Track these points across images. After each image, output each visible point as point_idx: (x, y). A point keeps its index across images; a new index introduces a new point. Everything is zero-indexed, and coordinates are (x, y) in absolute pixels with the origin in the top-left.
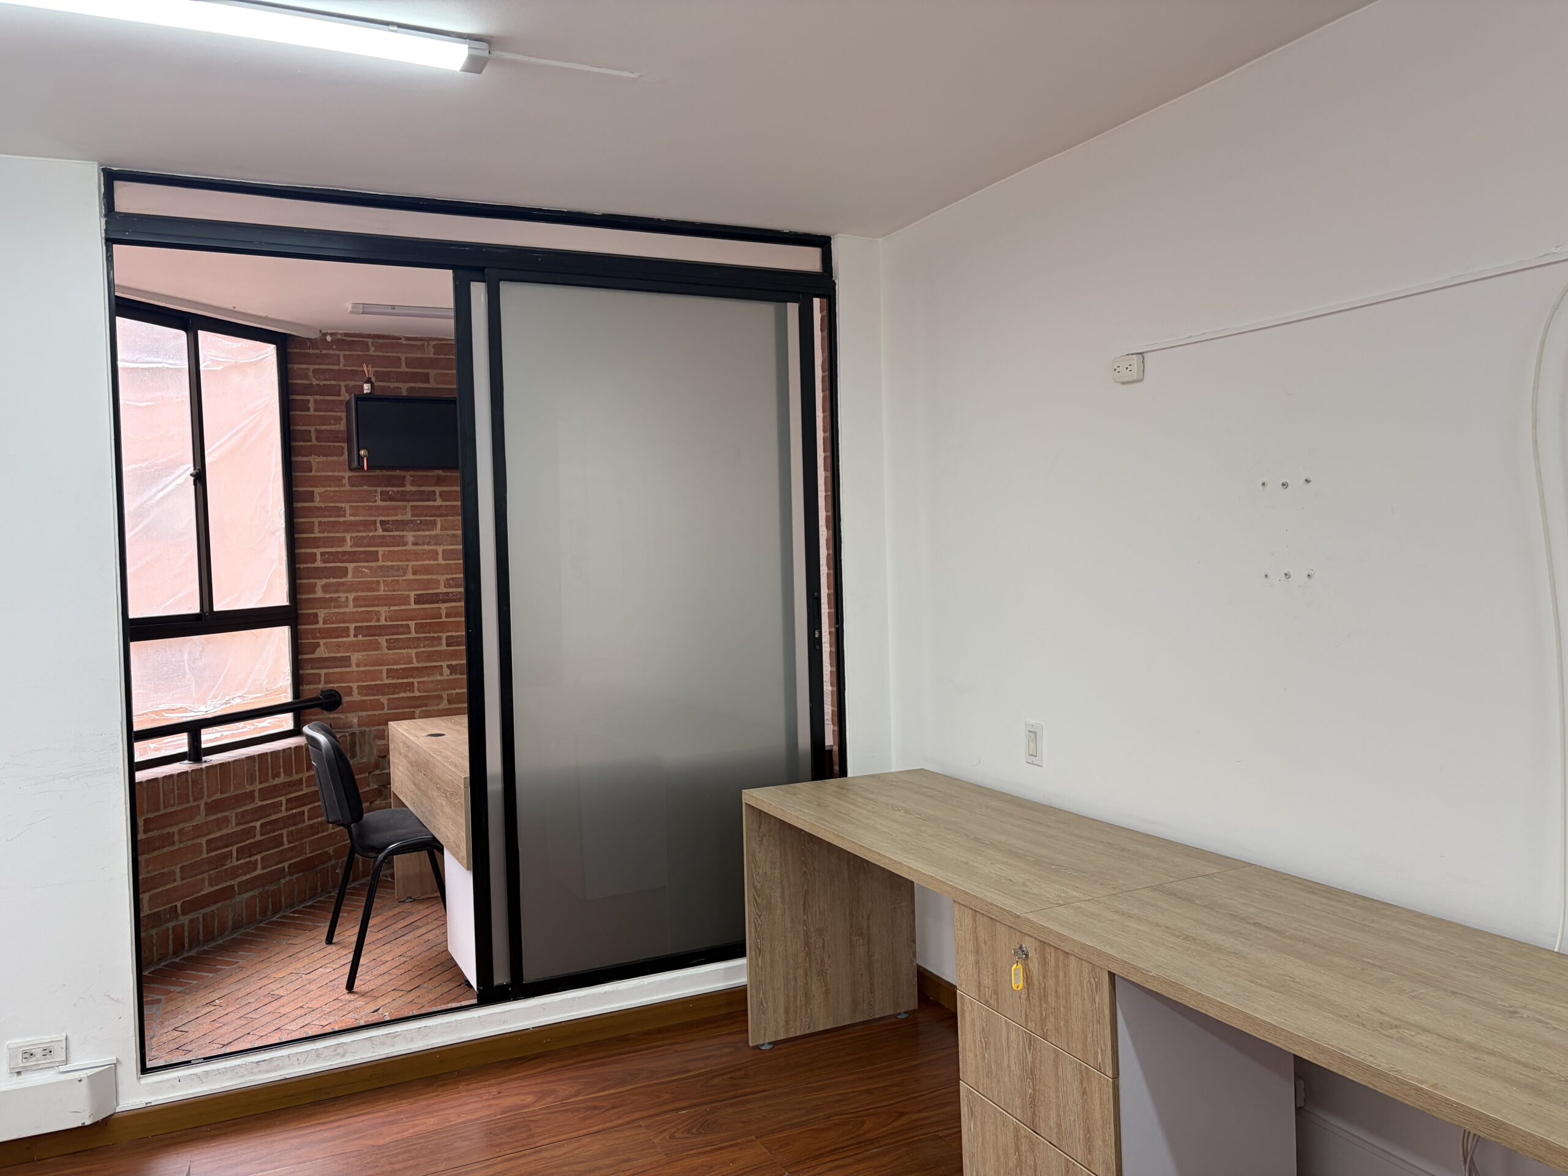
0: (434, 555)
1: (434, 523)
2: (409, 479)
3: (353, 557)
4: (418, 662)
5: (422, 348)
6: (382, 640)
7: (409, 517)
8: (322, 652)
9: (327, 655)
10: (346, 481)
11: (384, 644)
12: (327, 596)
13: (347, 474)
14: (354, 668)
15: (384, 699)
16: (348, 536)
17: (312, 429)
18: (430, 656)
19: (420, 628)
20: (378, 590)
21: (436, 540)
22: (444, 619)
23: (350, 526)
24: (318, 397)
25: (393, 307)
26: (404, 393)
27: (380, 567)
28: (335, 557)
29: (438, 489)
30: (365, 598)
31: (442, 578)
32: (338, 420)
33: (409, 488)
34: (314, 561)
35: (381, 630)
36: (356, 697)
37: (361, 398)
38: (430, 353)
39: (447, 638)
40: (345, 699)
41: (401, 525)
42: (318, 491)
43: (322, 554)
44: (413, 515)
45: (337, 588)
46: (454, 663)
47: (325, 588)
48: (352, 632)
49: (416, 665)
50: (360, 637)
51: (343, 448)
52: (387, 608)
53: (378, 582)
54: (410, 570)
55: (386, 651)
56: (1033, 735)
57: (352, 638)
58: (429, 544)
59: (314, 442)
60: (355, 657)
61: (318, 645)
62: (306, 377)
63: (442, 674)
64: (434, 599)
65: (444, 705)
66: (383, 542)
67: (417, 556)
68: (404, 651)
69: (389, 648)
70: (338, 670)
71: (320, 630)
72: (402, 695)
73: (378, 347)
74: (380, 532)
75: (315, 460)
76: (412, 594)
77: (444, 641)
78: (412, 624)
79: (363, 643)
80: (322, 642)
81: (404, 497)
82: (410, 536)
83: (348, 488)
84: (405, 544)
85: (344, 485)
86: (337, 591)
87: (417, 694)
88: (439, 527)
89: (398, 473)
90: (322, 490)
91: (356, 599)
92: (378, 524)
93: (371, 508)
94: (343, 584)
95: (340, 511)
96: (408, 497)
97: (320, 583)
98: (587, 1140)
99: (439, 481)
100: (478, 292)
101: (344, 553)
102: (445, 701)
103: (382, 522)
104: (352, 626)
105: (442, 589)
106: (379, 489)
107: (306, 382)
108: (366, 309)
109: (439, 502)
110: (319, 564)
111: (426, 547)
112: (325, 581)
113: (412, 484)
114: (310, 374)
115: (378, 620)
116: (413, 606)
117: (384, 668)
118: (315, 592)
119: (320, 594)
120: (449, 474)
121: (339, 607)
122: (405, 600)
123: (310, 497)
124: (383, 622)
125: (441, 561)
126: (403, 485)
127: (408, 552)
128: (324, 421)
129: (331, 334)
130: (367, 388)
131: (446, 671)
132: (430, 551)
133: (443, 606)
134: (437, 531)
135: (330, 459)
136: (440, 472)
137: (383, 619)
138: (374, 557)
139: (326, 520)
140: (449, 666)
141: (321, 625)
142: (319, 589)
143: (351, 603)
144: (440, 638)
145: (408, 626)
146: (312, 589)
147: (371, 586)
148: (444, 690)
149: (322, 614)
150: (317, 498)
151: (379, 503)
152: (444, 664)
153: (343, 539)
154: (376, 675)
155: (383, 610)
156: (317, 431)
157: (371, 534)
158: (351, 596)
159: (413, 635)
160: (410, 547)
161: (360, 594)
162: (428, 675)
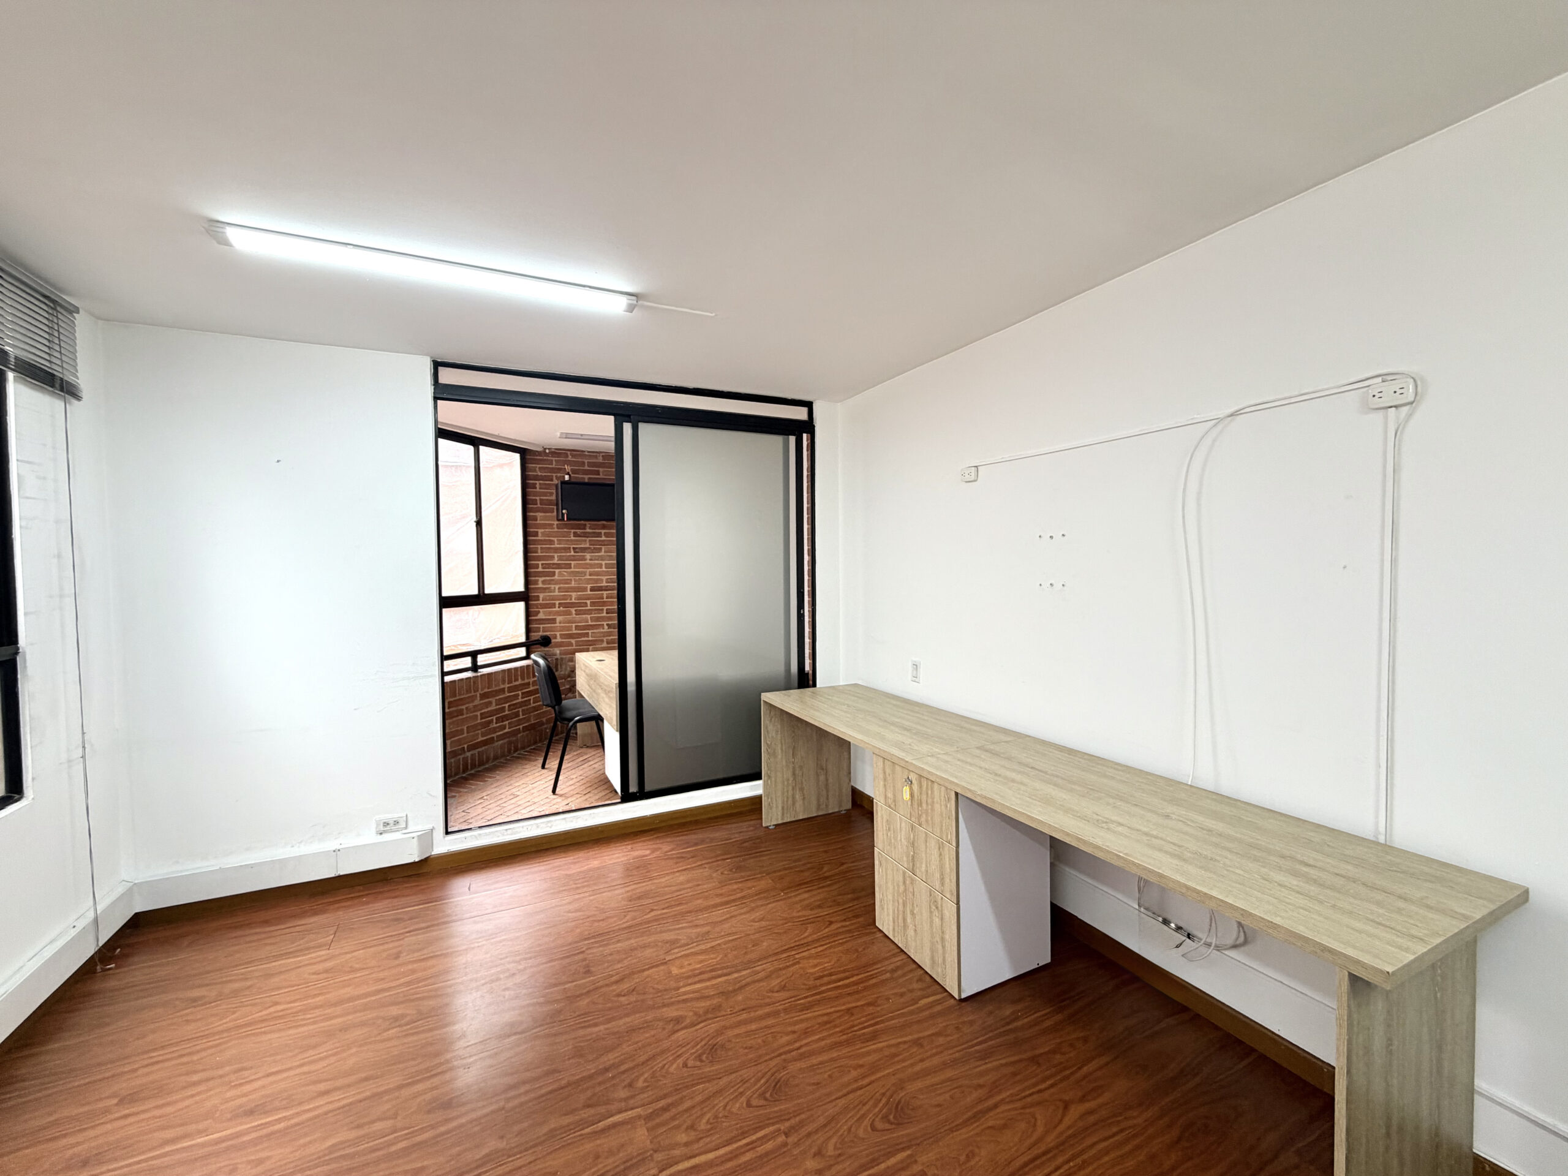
0: (600, 566)
1: (601, 549)
2: (588, 526)
3: (558, 566)
4: (592, 622)
5: (596, 457)
6: (573, 610)
7: (587, 545)
8: (541, 616)
9: (544, 617)
10: (555, 526)
11: (574, 612)
12: (545, 586)
13: (556, 523)
14: (558, 625)
15: (573, 641)
16: (556, 555)
17: (538, 498)
18: (598, 619)
19: (593, 604)
20: (571, 584)
21: (602, 558)
22: (605, 600)
23: (556, 550)
24: (541, 482)
25: (582, 435)
26: (586, 481)
27: (572, 572)
28: (548, 566)
29: (603, 531)
30: (564, 588)
31: (604, 578)
32: (551, 494)
33: (588, 530)
34: (538, 568)
35: (572, 605)
36: (559, 640)
37: (564, 483)
38: (600, 460)
39: (607, 610)
40: (553, 641)
41: (584, 550)
42: (540, 531)
43: (542, 564)
44: (590, 545)
45: (550, 582)
46: (610, 623)
47: (544, 582)
48: (557, 606)
49: (590, 623)
50: (561, 608)
51: (553, 509)
52: (575, 593)
53: (571, 580)
54: (588, 574)
55: (574, 616)
56: (916, 666)
57: (557, 609)
58: (597, 560)
59: (539, 505)
60: (559, 619)
61: (539, 612)
62: (535, 471)
63: (603, 629)
64: (600, 589)
65: (605, 645)
66: (574, 559)
67: (592, 566)
68: (584, 616)
69: (576, 614)
70: (549, 625)
71: (541, 604)
72: (583, 639)
73: (573, 456)
74: (572, 553)
75: (539, 515)
76: (589, 586)
77: (605, 611)
78: (588, 602)
79: (563, 611)
80: (541, 610)
81: (585, 535)
82: (588, 556)
83: (556, 530)
84: (585, 560)
85: (554, 528)
86: (549, 584)
87: (590, 639)
88: (603, 550)
89: (582, 522)
90: (543, 530)
91: (559, 588)
92: (572, 550)
93: (568, 540)
94: (553, 580)
95: (552, 542)
96: (587, 535)
97: (541, 579)
98: (677, 874)
99: (604, 527)
100: (627, 428)
101: (554, 564)
102: (605, 643)
103: (573, 548)
104: (557, 602)
105: (604, 584)
106: (573, 531)
107: (535, 474)
108: (567, 436)
109: (603, 538)
110: (540, 569)
111: (596, 562)
112: (543, 578)
113: (590, 528)
114: (537, 469)
115: (571, 599)
116: (589, 592)
117: (574, 625)
118: (537, 584)
119: (540, 585)
120: (609, 523)
121: (551, 592)
122: (585, 589)
123: (536, 534)
124: (573, 601)
125: (604, 569)
126: (585, 529)
127: (587, 564)
128: (545, 494)
129: (549, 449)
130: (567, 478)
131: (606, 627)
132: (598, 564)
133: (605, 593)
134: (602, 553)
135: (548, 514)
136: (604, 522)
137: (573, 599)
138: (569, 566)
139: (544, 546)
140: (607, 625)
141: (541, 602)
142: (540, 582)
143: (557, 590)
144: (603, 610)
145: (586, 603)
146: (536, 582)
147: (568, 582)
148: (604, 637)
149: (541, 596)
150: (540, 534)
151: (573, 538)
152: (605, 623)
153: (553, 557)
154: (570, 628)
155: (574, 595)
156: (540, 499)
157: (568, 554)
158: (557, 587)
159: (589, 608)
160: (588, 561)
161: (562, 585)
162: (596, 629)
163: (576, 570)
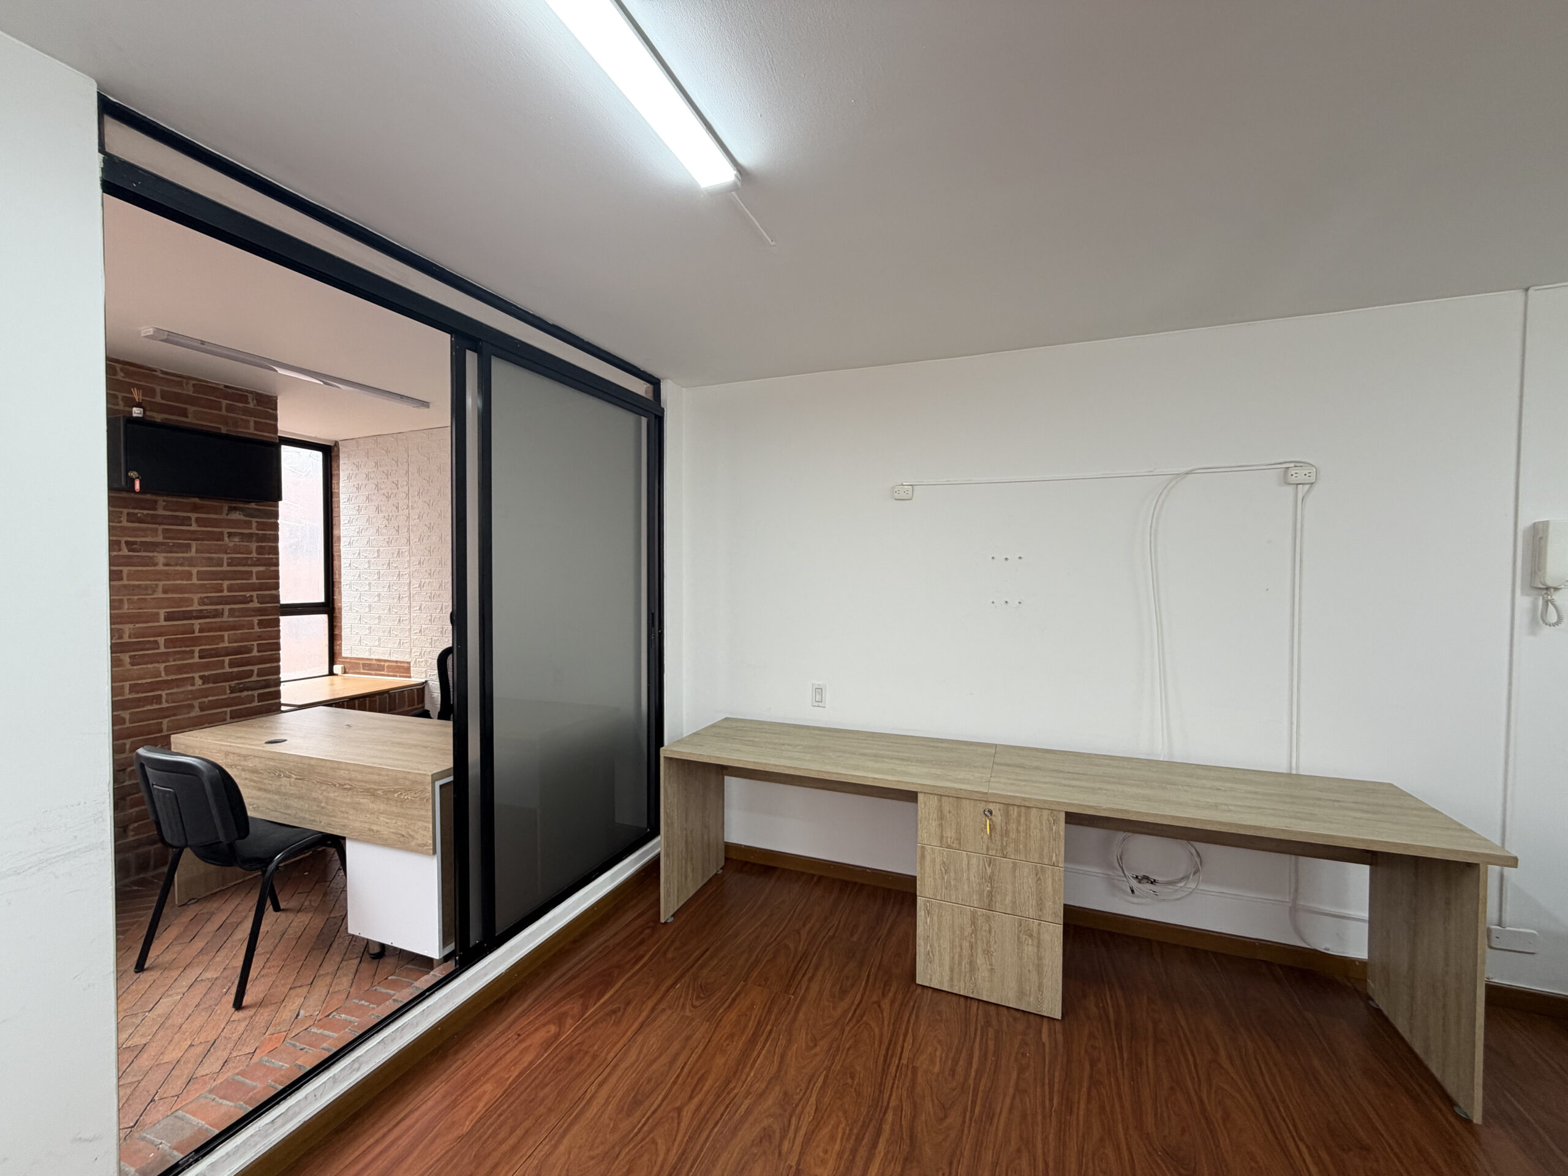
0: (189, 576)
1: (189, 546)
4: (167, 675)
7: (160, 539)
18: (180, 669)
19: (169, 643)
21: (191, 562)
22: (197, 634)
25: (203, 343)
29: (194, 516)
33: (161, 512)
37: (132, 421)
39: (201, 651)
44: (164, 538)
46: (206, 673)
49: (165, 678)
52: (131, 626)
54: (160, 589)
55: (129, 667)
56: (819, 690)
58: (182, 565)
63: (193, 685)
64: (187, 615)
65: (196, 712)
67: (167, 576)
76: (162, 612)
77: (197, 655)
78: (161, 640)
81: (155, 520)
82: (160, 557)
84: (156, 565)
87: (165, 705)
88: (194, 549)
92: (123, 545)
99: (195, 508)
100: (471, 359)
102: (197, 709)
103: (127, 543)
105: (196, 607)
106: (125, 511)
108: (171, 338)
109: (194, 527)
111: (179, 568)
113: (165, 508)
116: (163, 623)
122: (155, 617)
125: (195, 581)
126: (155, 509)
127: (159, 572)
130: (137, 412)
132: (183, 572)
134: (193, 553)
136: (197, 500)
140: (201, 677)
144: (192, 652)
145: (156, 642)
148: (196, 698)
151: (125, 523)
152: (197, 675)
159: (162, 649)
160: (161, 567)
162: (178, 687)
163: (132, 583)
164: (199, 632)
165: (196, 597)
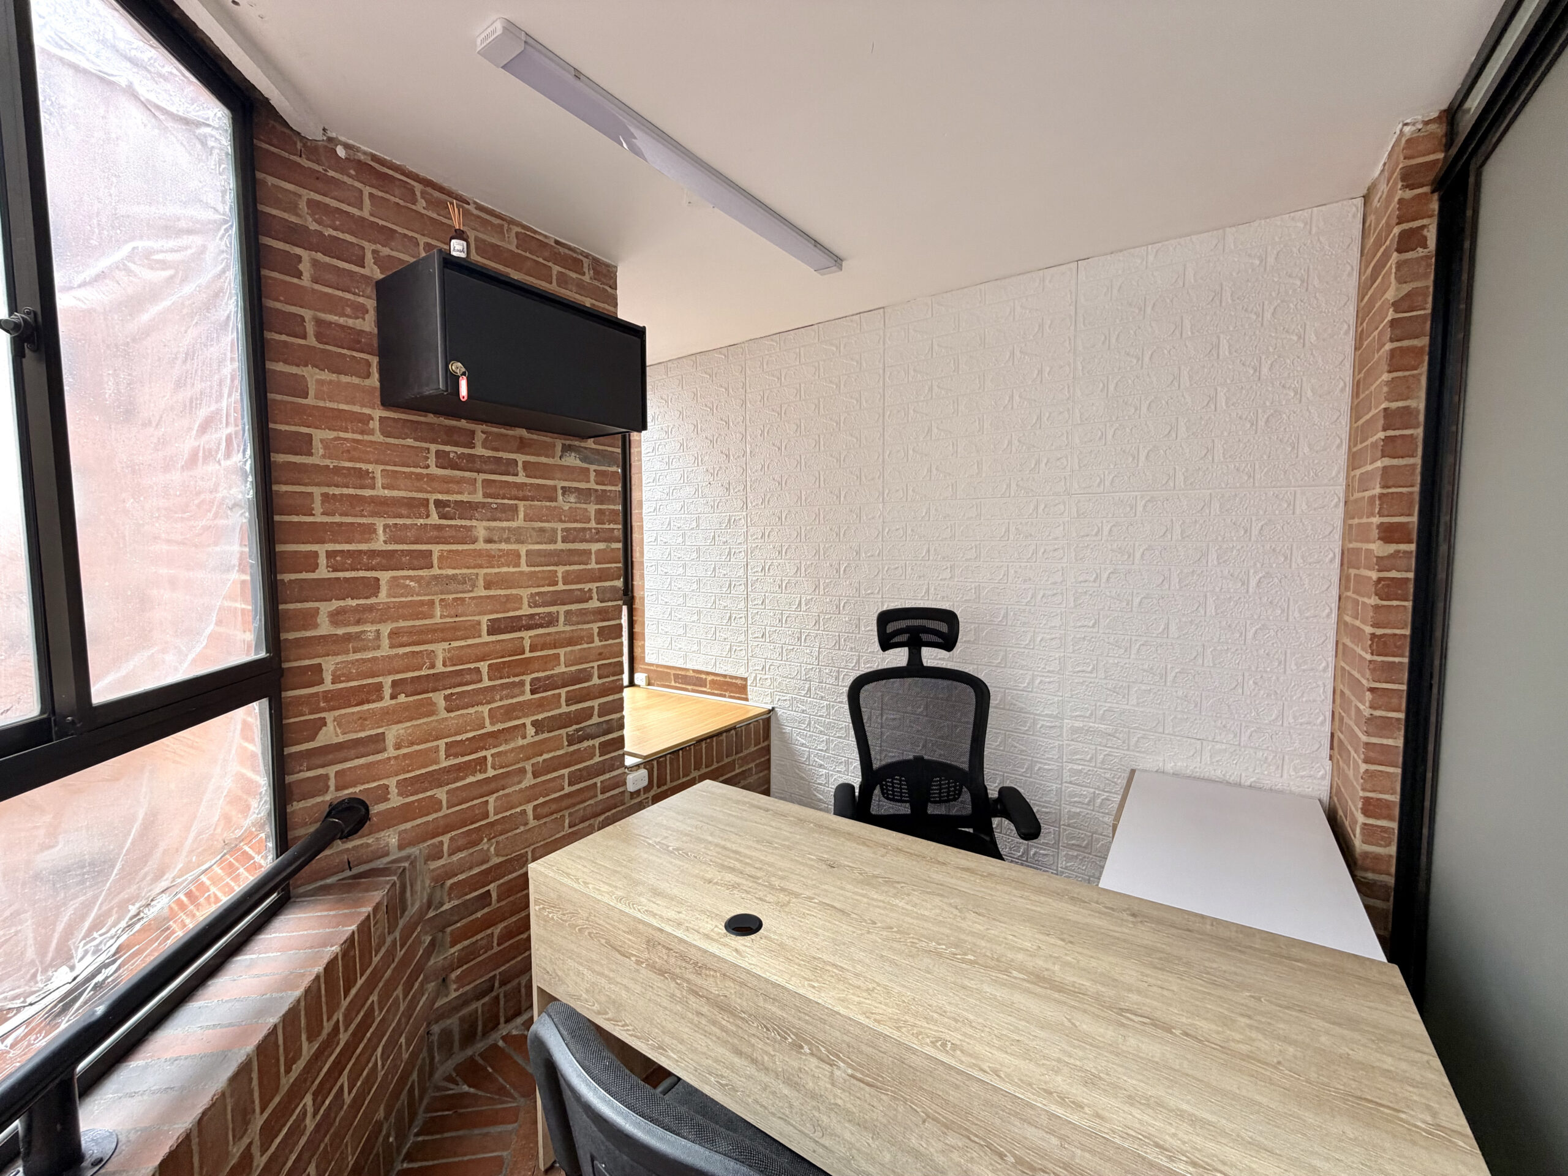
0: (515, 559)
1: (515, 509)
2: (480, 437)
3: (389, 560)
4: (492, 723)
6: (439, 699)
7: (479, 497)
8: (330, 735)
9: (341, 739)
10: (375, 425)
11: (442, 703)
12: (340, 631)
13: (378, 413)
14: (391, 752)
16: (380, 524)
18: (510, 712)
19: (496, 671)
20: (432, 616)
21: (519, 536)
22: (528, 655)
27: (436, 578)
28: (355, 559)
29: (521, 458)
30: (411, 632)
33: (480, 451)
34: (314, 567)
35: (436, 682)
36: (396, 800)
40: (375, 809)
41: (467, 509)
42: (319, 435)
43: (330, 555)
44: (485, 495)
45: (361, 615)
46: (540, 717)
47: (336, 617)
48: (387, 691)
49: (489, 728)
50: (402, 698)
52: (445, 645)
53: (432, 602)
54: (481, 582)
55: (444, 714)
57: (387, 702)
58: (507, 541)
59: (312, 341)
60: (393, 733)
61: (323, 722)
64: (515, 625)
66: (439, 535)
67: (491, 559)
68: (471, 710)
69: (449, 710)
70: (362, 761)
71: (328, 696)
72: (471, 779)
75: (313, 376)
76: (484, 620)
78: (484, 666)
79: (406, 707)
80: (330, 716)
81: (471, 463)
82: (480, 528)
83: (378, 437)
84: (474, 540)
97: (325, 608)
99: (523, 446)
101: (373, 553)
102: (529, 775)
103: (439, 504)
104: (387, 681)
105: (526, 610)
106: (433, 448)
107: (293, 219)
109: (521, 478)
110: (323, 572)
111: (504, 546)
112: (335, 604)
113: (485, 445)
114: (303, 205)
115: (433, 666)
116: (486, 638)
117: (442, 743)
118: (316, 626)
119: (324, 627)
121: (364, 649)
122: (473, 630)
123: (304, 445)
124: (440, 668)
125: (524, 568)
126: (472, 446)
127: (479, 553)
128: (334, 304)
129: (347, 146)
130: (457, 248)
131: (531, 730)
132: (509, 553)
133: (527, 635)
134: (519, 522)
135: (345, 379)
137: (439, 663)
138: (423, 560)
139: (337, 491)
141: (328, 685)
142: (323, 620)
143: (386, 642)
144: (522, 683)
145: (478, 670)
146: (309, 619)
147: (421, 610)
149: (329, 665)
150: (318, 448)
151: (434, 470)
152: (528, 721)
153: (371, 530)
154: (428, 757)
155: (440, 649)
156: (319, 322)
157: (422, 521)
158: (386, 629)
159: (486, 683)
160: (481, 545)
161: (402, 624)
163: (444, 572)
164: (531, 651)
165: (525, 593)
